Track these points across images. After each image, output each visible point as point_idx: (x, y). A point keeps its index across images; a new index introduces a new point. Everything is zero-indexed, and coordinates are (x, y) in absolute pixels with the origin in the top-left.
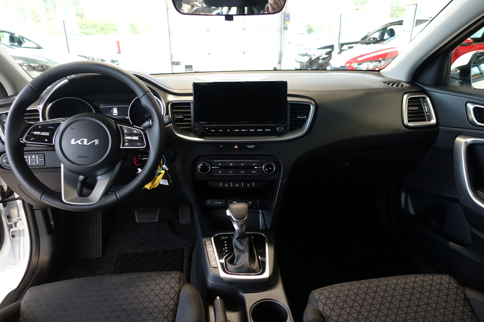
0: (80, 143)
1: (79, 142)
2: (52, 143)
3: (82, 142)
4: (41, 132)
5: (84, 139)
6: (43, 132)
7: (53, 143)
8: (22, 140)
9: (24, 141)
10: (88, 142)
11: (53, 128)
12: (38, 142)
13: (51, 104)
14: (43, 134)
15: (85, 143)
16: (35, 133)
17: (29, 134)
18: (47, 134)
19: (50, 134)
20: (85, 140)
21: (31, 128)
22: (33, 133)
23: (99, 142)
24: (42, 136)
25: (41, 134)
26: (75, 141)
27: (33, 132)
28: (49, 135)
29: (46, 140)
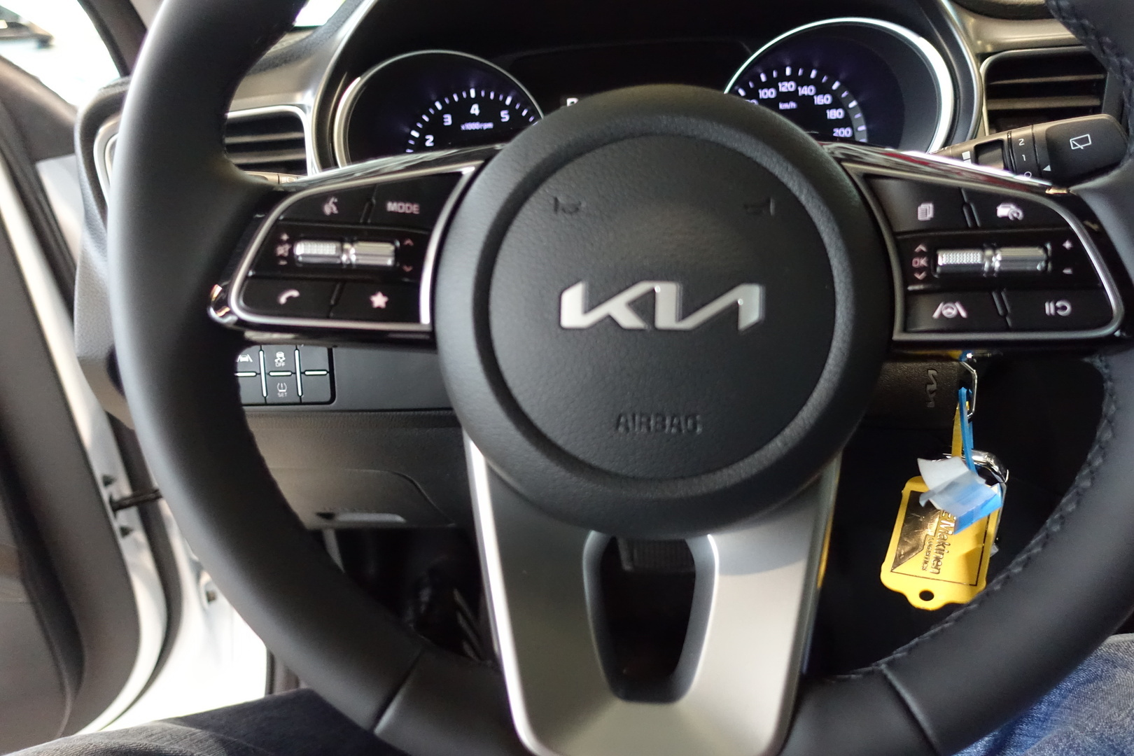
0: (629, 320)
1: (619, 309)
2: (416, 318)
3: (645, 306)
4: (342, 241)
5: (658, 288)
6: (352, 242)
7: (425, 317)
8: (222, 303)
9: (230, 313)
10: (686, 310)
11: (414, 209)
12: (328, 318)
13: (357, 83)
14: (353, 254)
15: (666, 316)
16: (303, 250)
17: (266, 259)
18: (381, 254)
19: (398, 254)
20: (667, 295)
21: (277, 220)
22: (291, 251)
23: (770, 304)
24: (350, 268)
25: (344, 258)
26: (590, 306)
27: (293, 241)
28: (389, 262)
29: (379, 300)
